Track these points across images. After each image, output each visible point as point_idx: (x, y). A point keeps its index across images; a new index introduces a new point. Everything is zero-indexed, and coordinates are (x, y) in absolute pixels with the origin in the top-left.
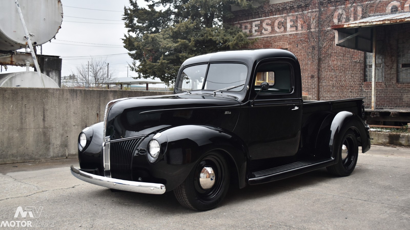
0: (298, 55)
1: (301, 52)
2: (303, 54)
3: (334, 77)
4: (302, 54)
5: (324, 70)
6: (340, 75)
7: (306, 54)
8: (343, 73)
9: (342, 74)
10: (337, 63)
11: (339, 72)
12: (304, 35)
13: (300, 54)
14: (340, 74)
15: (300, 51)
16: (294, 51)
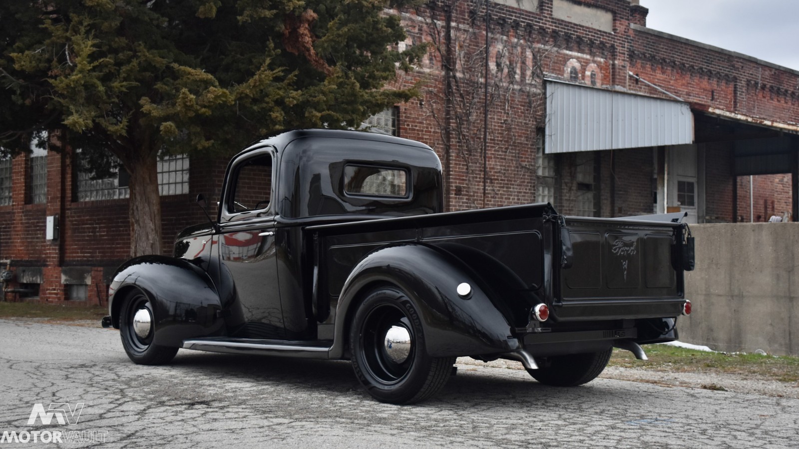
0: (422, 131)
1: (430, 125)
2: (433, 130)
3: (491, 197)
4: (431, 128)
5: (473, 177)
6: (501, 194)
7: (439, 131)
8: (505, 189)
9: (504, 191)
10: (496, 165)
11: (499, 187)
12: (436, 80)
13: (427, 128)
14: (501, 192)
15: (426, 120)
16: (413, 118)
